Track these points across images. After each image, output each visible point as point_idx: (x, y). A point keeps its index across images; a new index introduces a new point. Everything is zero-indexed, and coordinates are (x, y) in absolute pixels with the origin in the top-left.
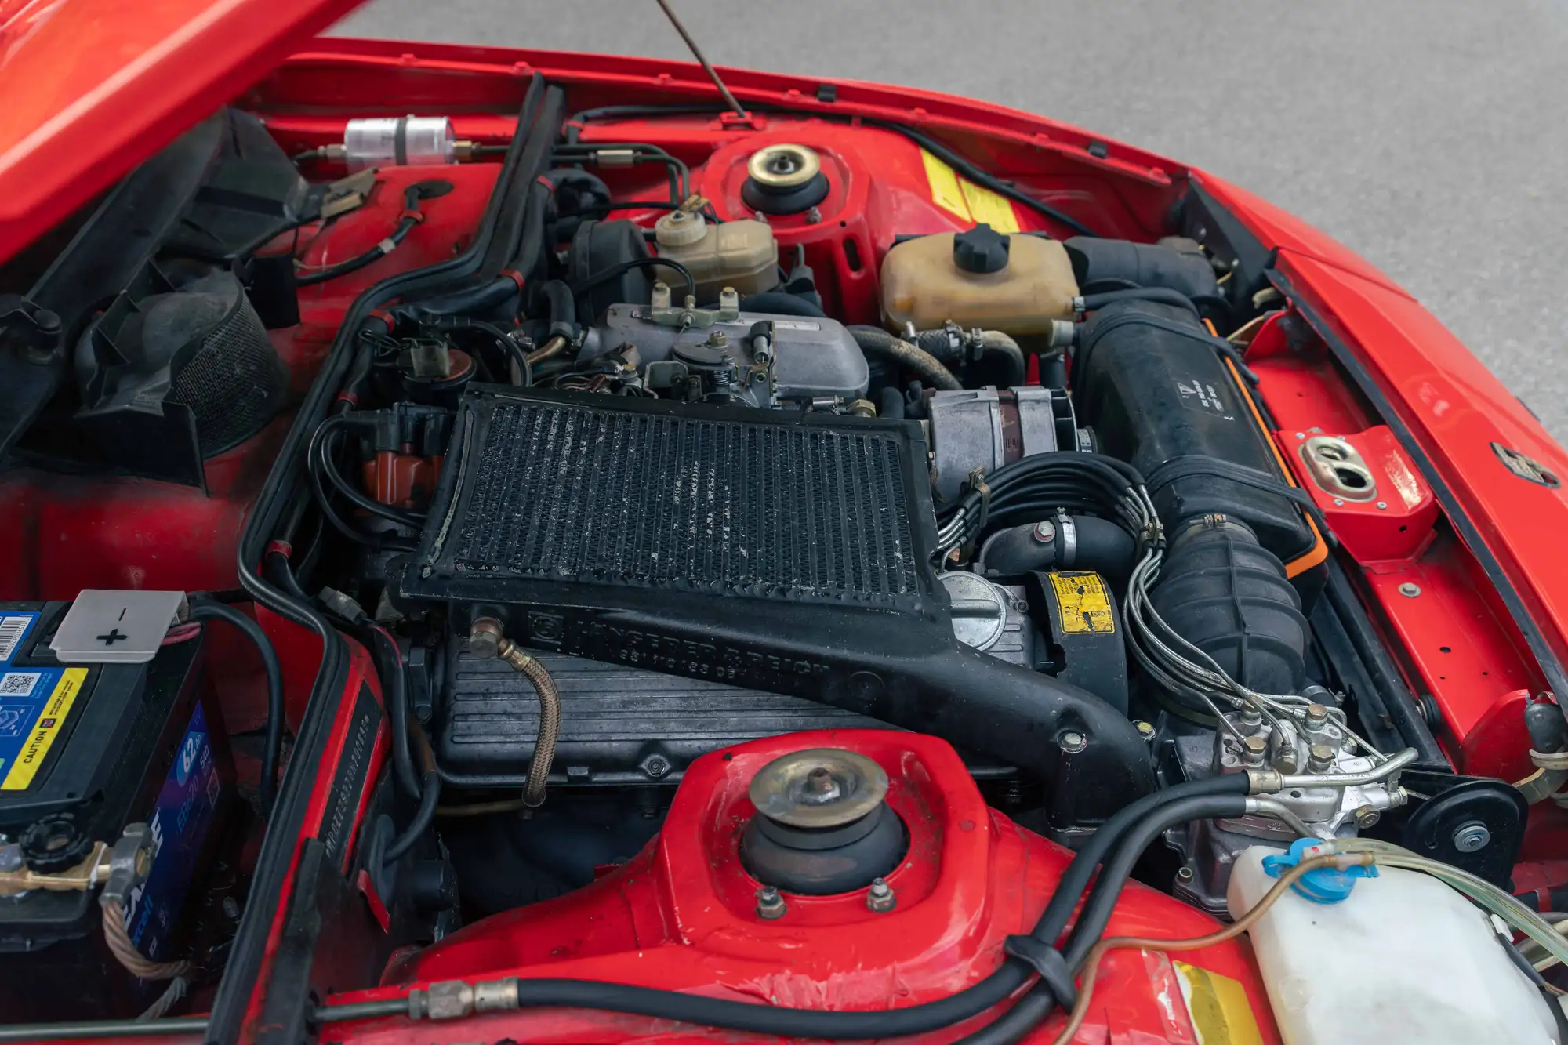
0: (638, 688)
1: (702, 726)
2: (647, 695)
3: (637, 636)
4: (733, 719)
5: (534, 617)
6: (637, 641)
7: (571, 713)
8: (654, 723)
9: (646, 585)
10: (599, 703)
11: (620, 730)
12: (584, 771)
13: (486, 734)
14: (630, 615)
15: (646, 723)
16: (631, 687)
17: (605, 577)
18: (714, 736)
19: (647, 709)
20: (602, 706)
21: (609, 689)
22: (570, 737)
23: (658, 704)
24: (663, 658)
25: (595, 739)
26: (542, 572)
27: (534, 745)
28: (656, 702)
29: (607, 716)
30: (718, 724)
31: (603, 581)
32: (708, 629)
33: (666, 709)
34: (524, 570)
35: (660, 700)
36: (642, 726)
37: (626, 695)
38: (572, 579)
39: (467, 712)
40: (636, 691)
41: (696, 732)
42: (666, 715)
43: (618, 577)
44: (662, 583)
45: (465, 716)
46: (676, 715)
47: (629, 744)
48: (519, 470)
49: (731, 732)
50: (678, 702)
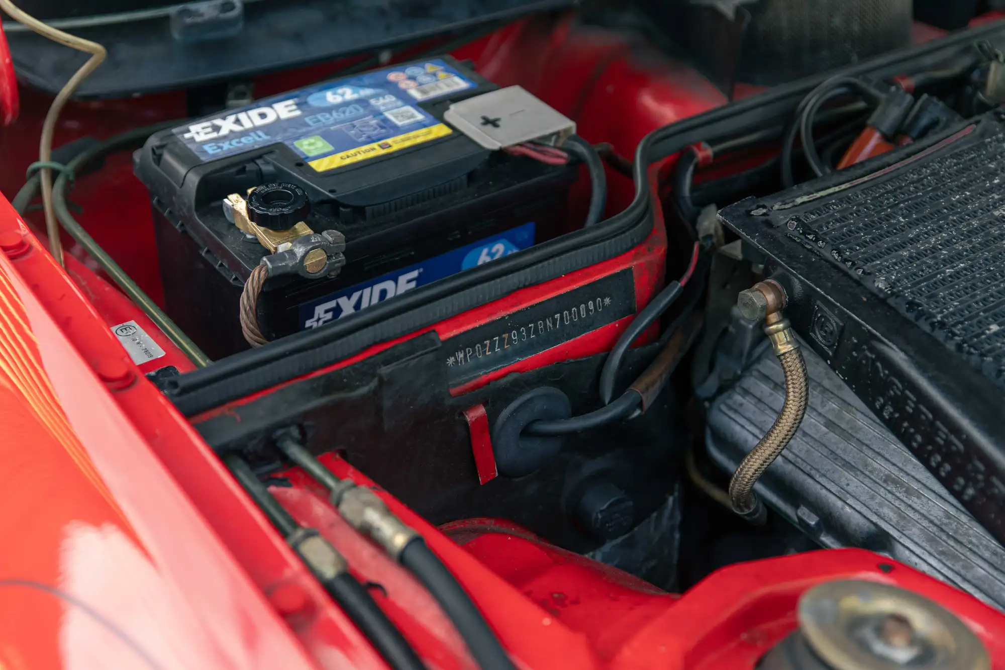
0: (913, 474)
1: (942, 553)
2: (915, 486)
3: (898, 388)
4: (981, 570)
5: (820, 310)
6: (895, 393)
7: (832, 452)
8: (900, 515)
9: (951, 346)
10: (866, 461)
11: (862, 499)
12: (812, 521)
13: (748, 420)
14: (899, 357)
15: (892, 510)
16: (909, 469)
17: (916, 313)
18: (945, 571)
19: (905, 499)
20: (866, 465)
21: (887, 456)
22: (813, 472)
23: (919, 502)
24: (912, 430)
25: (833, 490)
26: (860, 272)
27: (757, 442)
28: (918, 498)
29: (861, 477)
30: (961, 563)
31: (911, 316)
32: (965, 423)
33: (922, 511)
34: (845, 261)
35: (925, 500)
36: (886, 511)
37: (894, 471)
38: (881, 296)
39: (752, 391)
40: (908, 474)
41: (930, 554)
42: (916, 516)
43: (929, 321)
44: (969, 353)
45: (746, 392)
46: (925, 523)
47: (862, 521)
48: (955, 189)
49: (965, 579)
50: (941, 514)
